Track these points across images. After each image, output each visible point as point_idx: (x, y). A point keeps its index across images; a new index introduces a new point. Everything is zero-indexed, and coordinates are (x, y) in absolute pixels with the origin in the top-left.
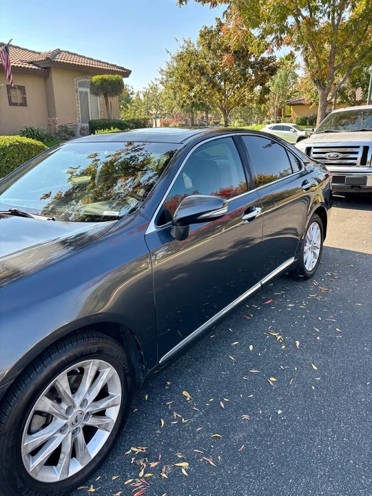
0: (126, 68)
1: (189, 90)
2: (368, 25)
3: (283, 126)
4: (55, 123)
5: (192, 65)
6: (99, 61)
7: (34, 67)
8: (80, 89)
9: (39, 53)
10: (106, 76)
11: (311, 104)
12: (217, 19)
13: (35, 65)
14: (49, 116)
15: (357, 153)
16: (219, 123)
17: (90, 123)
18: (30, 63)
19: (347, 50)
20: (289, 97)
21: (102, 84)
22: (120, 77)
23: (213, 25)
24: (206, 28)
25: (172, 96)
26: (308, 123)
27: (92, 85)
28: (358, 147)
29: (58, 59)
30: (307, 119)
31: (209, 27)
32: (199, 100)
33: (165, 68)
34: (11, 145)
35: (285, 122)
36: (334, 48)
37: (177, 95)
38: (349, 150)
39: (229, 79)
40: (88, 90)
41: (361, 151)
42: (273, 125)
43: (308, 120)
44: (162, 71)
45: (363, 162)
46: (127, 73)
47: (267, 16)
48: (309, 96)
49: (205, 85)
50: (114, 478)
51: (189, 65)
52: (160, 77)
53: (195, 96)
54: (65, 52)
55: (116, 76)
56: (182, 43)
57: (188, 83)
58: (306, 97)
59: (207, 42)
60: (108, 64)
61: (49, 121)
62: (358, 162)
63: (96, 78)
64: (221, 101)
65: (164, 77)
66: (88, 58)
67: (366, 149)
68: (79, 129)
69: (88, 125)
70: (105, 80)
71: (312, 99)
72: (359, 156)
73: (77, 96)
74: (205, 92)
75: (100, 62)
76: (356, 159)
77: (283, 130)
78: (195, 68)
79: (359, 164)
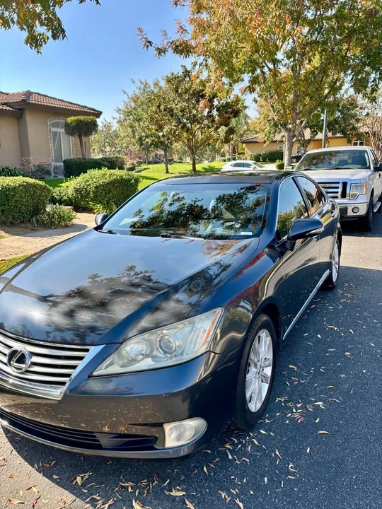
0: (96, 109)
1: (156, 130)
2: (323, 77)
3: (244, 164)
4: (29, 162)
5: (162, 107)
6: (69, 103)
7: (8, 108)
8: (53, 129)
9: (7, 94)
10: (82, 118)
11: (265, 142)
12: (182, 66)
13: (8, 106)
14: (22, 155)
15: (338, 188)
16: (172, 160)
17: (65, 162)
18: (5, 104)
19: (307, 98)
20: (242, 136)
21: (77, 125)
22: (94, 117)
23: (180, 72)
24: (173, 74)
25: (131, 134)
26: (261, 160)
27: (67, 126)
28: (338, 183)
29: (33, 100)
30: (260, 155)
31: (175, 74)
32: (168, 139)
33: (122, 106)
34: (20, 186)
35: (240, 158)
36: (296, 96)
37: (136, 134)
38: (327, 185)
39: (197, 120)
40: (63, 130)
41: (341, 186)
42: (234, 162)
43: (261, 157)
44: (120, 110)
45: (344, 195)
46: (98, 114)
47: (238, 68)
48: (264, 136)
49: (175, 126)
50: (278, 414)
51: (159, 107)
52: (117, 115)
53: (163, 136)
54: (36, 93)
55: (91, 117)
56: (138, 84)
57: (156, 123)
58: (260, 137)
59: (174, 86)
60: (79, 105)
61: (22, 160)
62: (339, 195)
63: (70, 119)
64: (188, 140)
65: (122, 116)
66: (59, 100)
67: (345, 184)
68: (52, 168)
69: (62, 164)
70: (81, 121)
71: (266, 138)
72: (340, 190)
73: (50, 136)
74: (175, 132)
75: (71, 103)
76: (337, 192)
77: (244, 166)
78: (164, 110)
79: (340, 197)
